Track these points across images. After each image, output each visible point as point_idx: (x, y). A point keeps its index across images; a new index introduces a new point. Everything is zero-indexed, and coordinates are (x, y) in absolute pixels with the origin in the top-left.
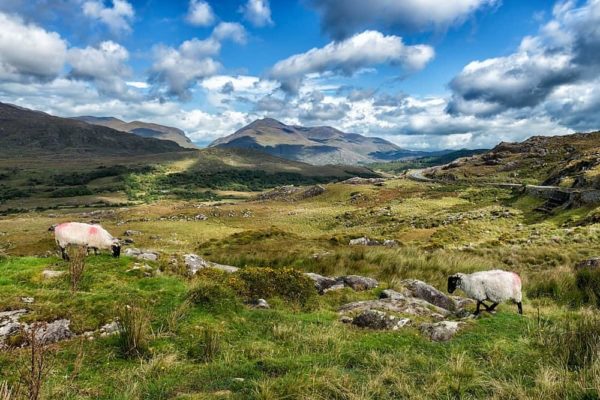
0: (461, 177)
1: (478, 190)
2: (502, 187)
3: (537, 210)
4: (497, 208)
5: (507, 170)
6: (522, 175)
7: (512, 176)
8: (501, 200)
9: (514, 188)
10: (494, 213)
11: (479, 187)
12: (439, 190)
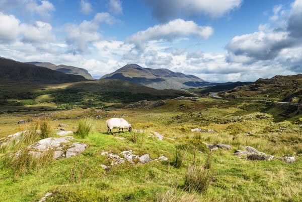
0: (238, 97)
1: (248, 104)
2: (261, 102)
3: (280, 115)
4: (259, 114)
5: (263, 93)
6: (271, 96)
7: (266, 96)
8: (260, 109)
9: (267, 103)
10: (258, 116)
11: (248, 102)
12: (226, 104)
